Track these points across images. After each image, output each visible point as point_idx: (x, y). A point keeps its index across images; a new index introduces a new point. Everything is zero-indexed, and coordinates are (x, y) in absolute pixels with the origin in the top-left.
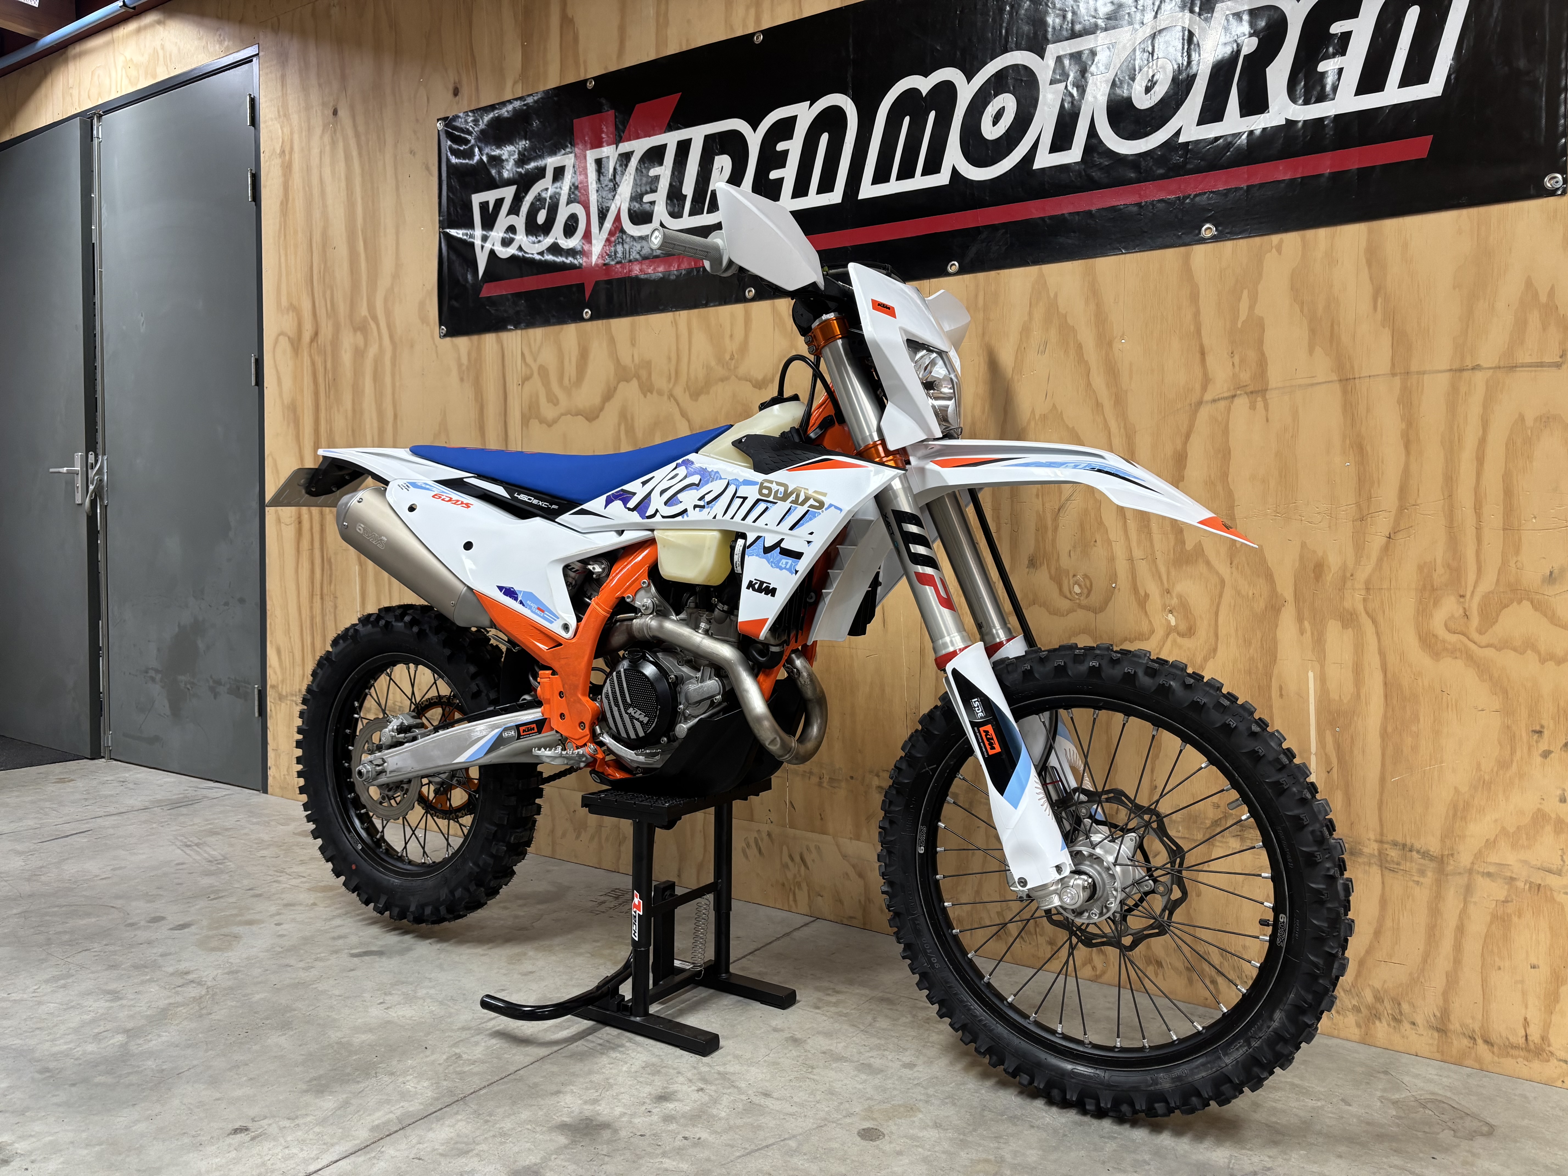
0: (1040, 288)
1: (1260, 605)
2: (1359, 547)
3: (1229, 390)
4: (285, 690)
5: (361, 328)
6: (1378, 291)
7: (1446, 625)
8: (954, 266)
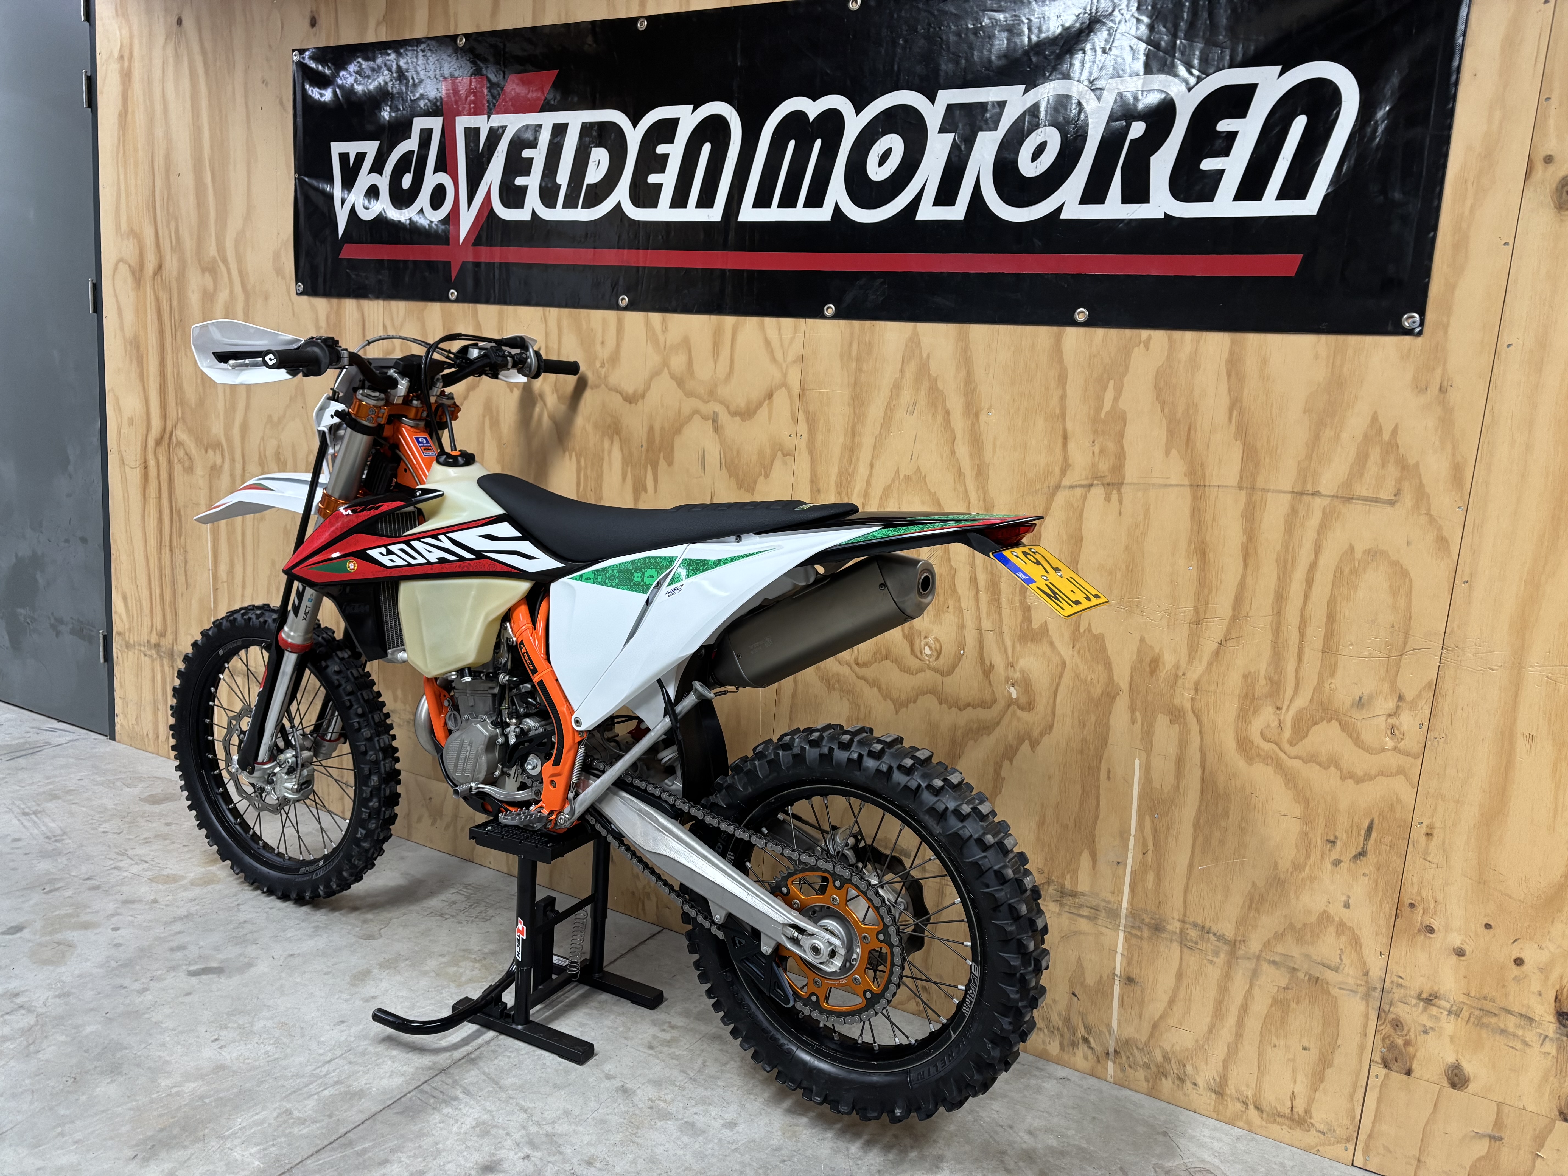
0: (914, 343)
1: (1097, 690)
2: (1193, 648)
3: (1087, 478)
4: (132, 638)
5: (210, 269)
6: (1235, 404)
7: (1262, 734)
8: (830, 309)
